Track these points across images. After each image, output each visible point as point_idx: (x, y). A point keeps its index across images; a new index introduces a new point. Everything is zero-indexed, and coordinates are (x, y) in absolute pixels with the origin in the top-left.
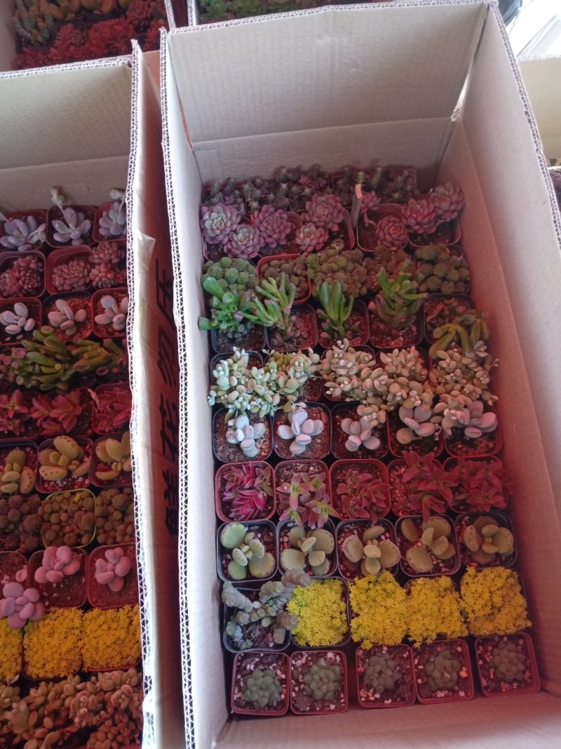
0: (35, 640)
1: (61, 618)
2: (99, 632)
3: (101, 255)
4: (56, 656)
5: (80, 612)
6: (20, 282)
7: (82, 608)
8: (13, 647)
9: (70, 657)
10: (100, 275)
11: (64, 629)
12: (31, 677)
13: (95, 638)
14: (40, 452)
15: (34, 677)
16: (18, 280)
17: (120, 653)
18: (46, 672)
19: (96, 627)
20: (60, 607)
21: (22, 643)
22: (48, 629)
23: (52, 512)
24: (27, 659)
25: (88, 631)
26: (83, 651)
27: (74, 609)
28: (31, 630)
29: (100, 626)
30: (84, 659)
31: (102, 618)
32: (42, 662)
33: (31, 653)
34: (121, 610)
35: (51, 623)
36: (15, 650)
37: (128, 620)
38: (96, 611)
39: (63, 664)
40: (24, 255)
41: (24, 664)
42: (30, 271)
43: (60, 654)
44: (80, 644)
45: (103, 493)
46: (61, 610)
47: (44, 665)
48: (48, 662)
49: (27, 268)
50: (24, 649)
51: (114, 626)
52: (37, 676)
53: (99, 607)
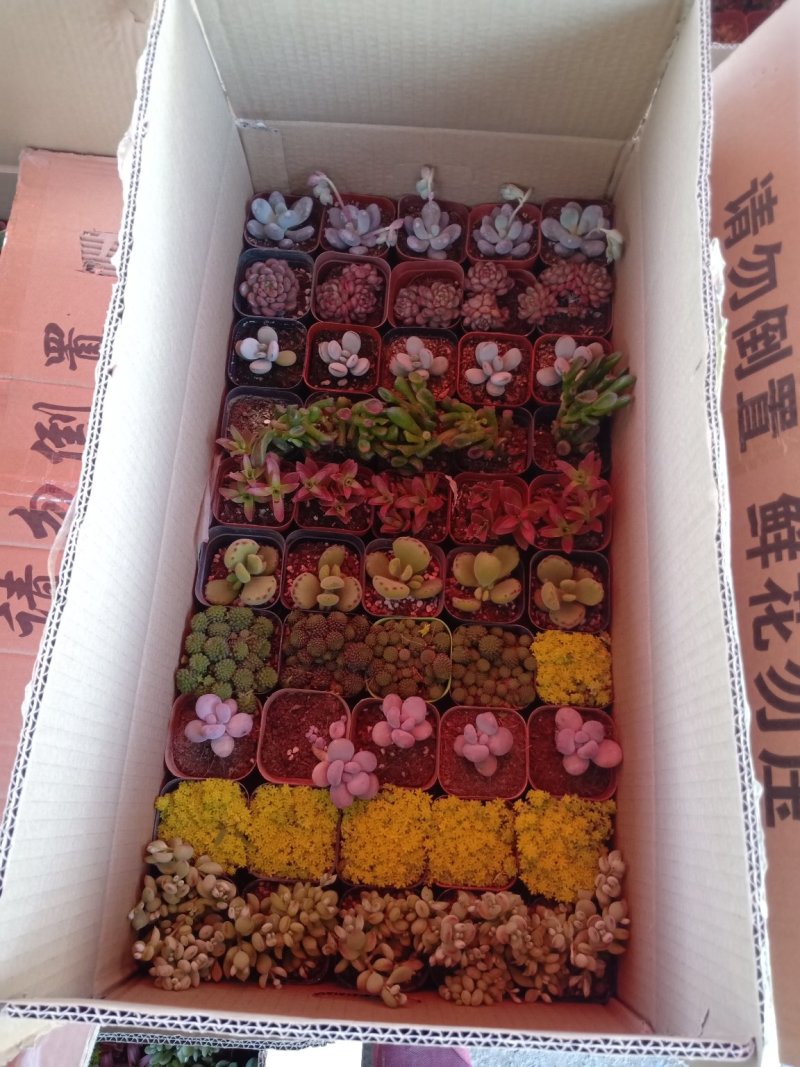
0: (361, 828)
1: (402, 802)
2: (458, 831)
3: (485, 281)
4: (393, 856)
5: (429, 797)
6: (354, 300)
7: (430, 792)
8: (325, 832)
9: (412, 861)
10: (482, 309)
11: (407, 820)
12: (350, 881)
13: (453, 839)
14: (368, 554)
15: (355, 880)
16: (350, 297)
17: (486, 867)
18: (375, 877)
19: (453, 823)
20: (398, 785)
21: (338, 829)
22: (383, 815)
23: (389, 645)
24: (346, 855)
25: (442, 827)
26: (432, 856)
27: (419, 791)
28: (353, 812)
29: (460, 823)
30: (431, 866)
31: (463, 812)
32: (371, 862)
33: (354, 846)
34: (488, 804)
35: (388, 806)
36: (328, 839)
37: (499, 821)
38: (453, 800)
39: (402, 869)
40: (360, 262)
41: (340, 859)
42: (367, 287)
43: (399, 854)
44: (429, 844)
45: (462, 629)
46: (400, 790)
47: (372, 868)
48: (381, 863)
49: (365, 282)
50: (341, 839)
51: (479, 825)
52: (360, 881)
53: (456, 794)
